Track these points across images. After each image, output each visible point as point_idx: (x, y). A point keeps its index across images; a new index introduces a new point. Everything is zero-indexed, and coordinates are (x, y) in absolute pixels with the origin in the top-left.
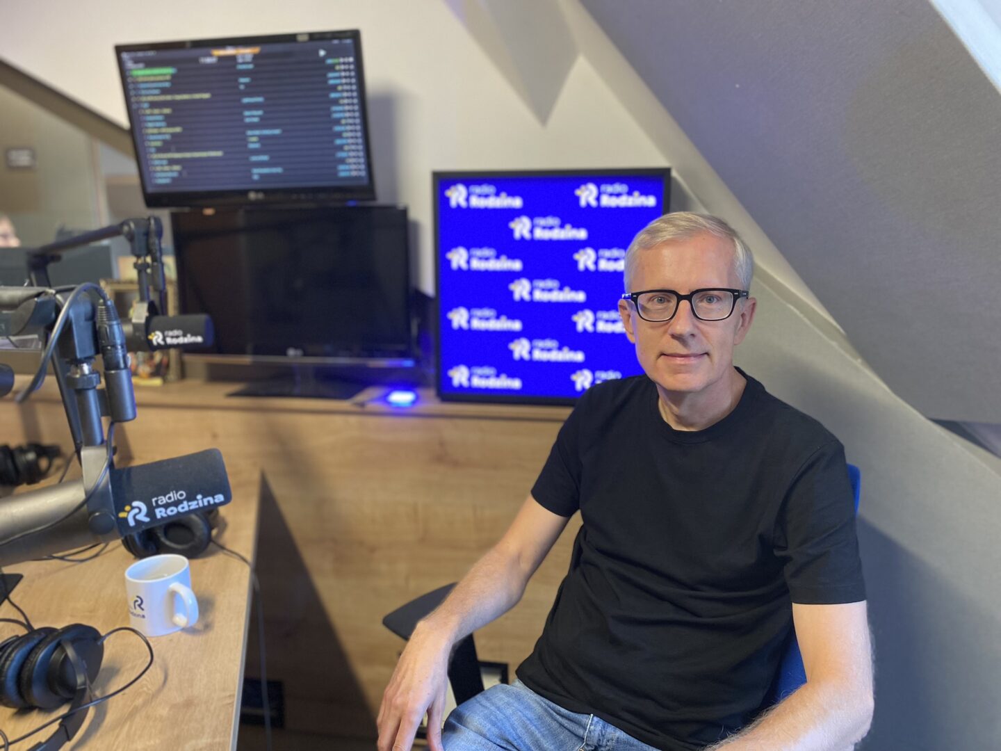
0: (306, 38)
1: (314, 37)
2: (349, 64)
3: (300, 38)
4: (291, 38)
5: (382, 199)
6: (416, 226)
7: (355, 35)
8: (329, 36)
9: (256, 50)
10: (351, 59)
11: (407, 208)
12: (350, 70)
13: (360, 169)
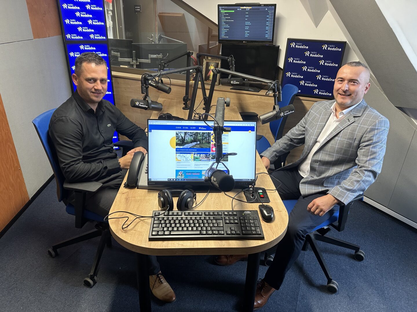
0: (263, 5)
1: (265, 5)
2: (272, 12)
3: (262, 5)
4: (260, 5)
5: (274, 45)
6: (280, 50)
7: (275, 5)
8: (269, 5)
9: (251, 8)
10: (273, 11)
11: (279, 46)
12: (272, 14)
13: (271, 37)
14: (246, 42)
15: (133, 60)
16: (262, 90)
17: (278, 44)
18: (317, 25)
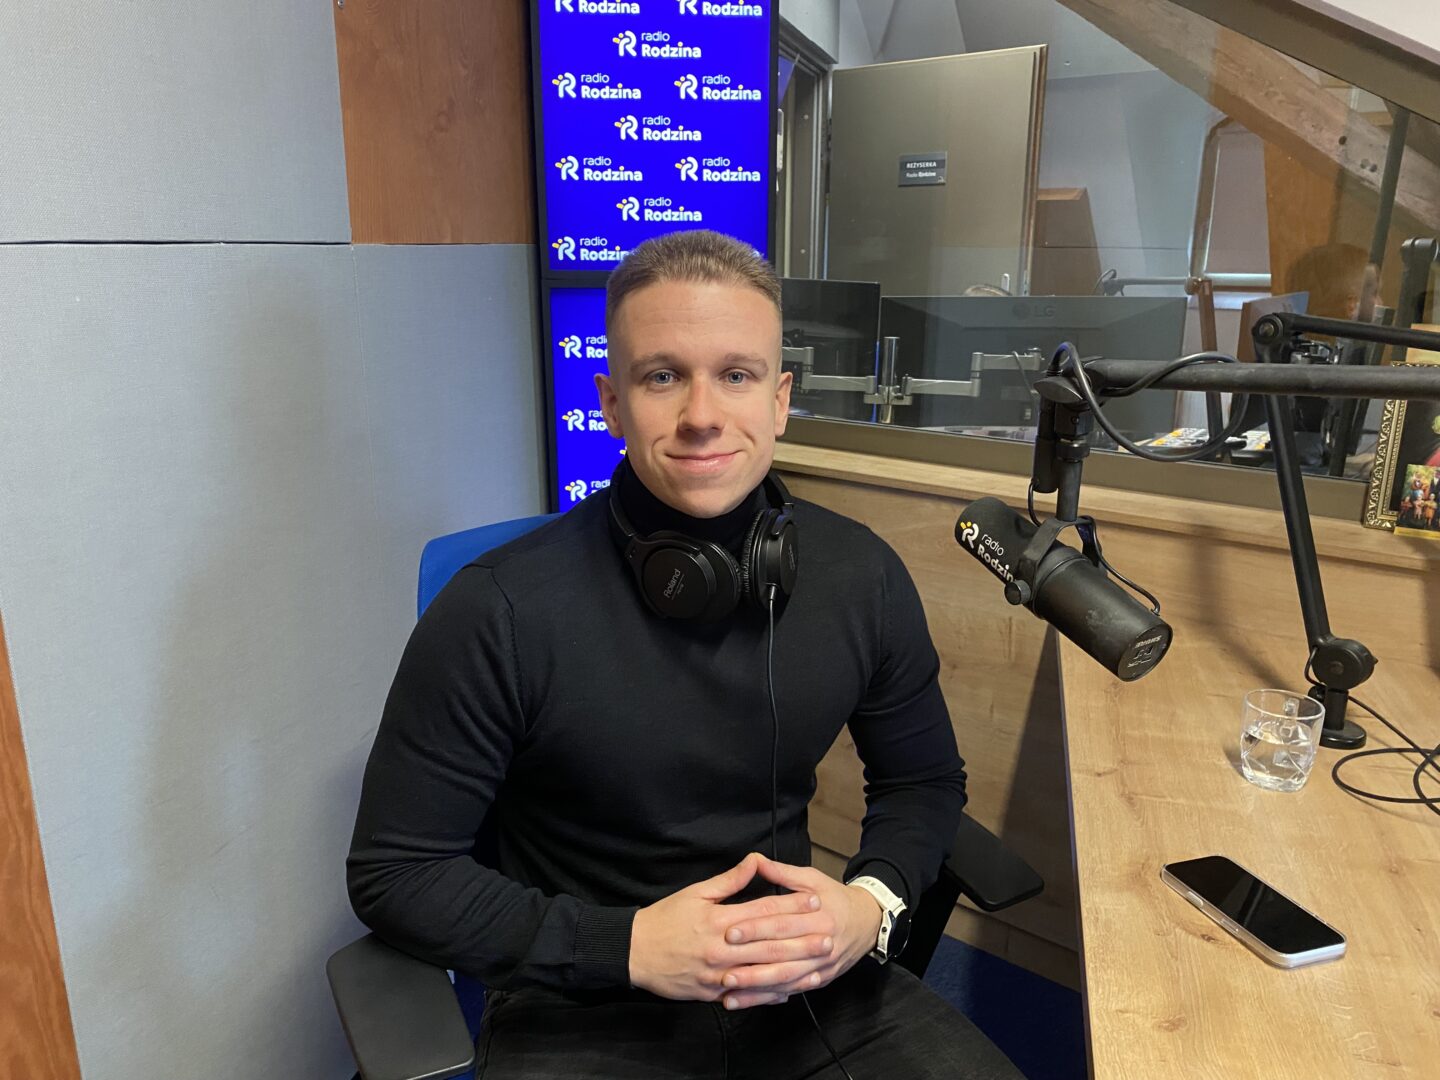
15: (879, 381)
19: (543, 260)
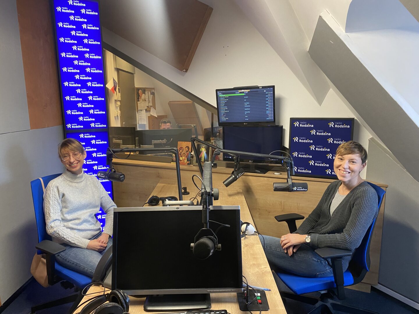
1: (263, 87)
2: (271, 93)
3: (260, 88)
4: (257, 87)
5: (276, 124)
6: (284, 130)
7: (273, 87)
8: (267, 87)
9: (249, 90)
11: (283, 126)
12: (271, 95)
13: (272, 118)
14: (247, 124)
15: (135, 146)
16: (268, 172)
17: (281, 124)
18: (320, 103)
19: (65, 128)
